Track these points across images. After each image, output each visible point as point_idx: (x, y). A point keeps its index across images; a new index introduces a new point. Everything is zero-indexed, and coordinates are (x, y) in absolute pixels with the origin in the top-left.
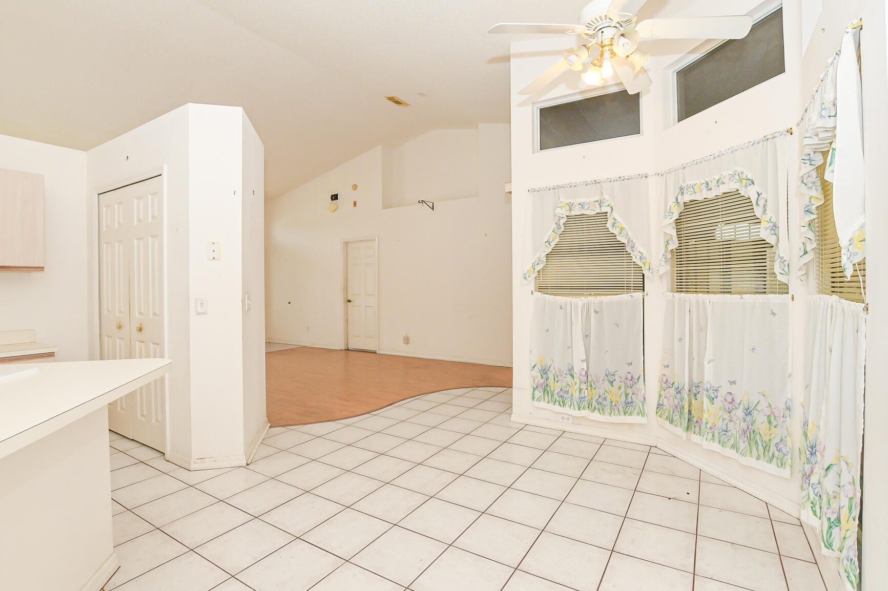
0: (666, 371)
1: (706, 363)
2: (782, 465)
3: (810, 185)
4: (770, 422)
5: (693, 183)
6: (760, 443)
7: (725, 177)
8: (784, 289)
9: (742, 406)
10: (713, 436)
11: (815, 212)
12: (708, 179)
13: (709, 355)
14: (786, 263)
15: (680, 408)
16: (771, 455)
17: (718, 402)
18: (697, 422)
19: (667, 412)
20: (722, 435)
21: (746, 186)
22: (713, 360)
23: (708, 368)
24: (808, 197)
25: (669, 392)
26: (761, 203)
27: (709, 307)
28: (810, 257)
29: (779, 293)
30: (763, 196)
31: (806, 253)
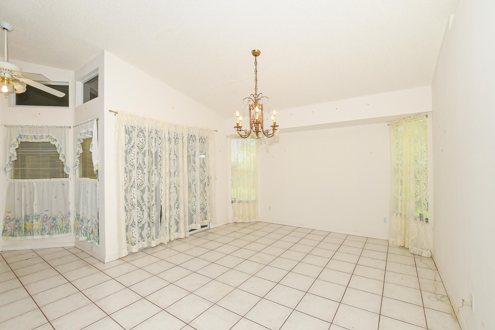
0: (9, 214)
1: (34, 206)
2: (68, 232)
3: (79, 147)
4: (62, 220)
5: (27, 134)
6: (59, 228)
7: (44, 136)
8: (66, 176)
9: (51, 219)
10: (38, 233)
11: (80, 154)
12: (35, 135)
13: (35, 203)
14: (69, 168)
15: (19, 228)
16: (63, 231)
17: (40, 220)
18: (29, 231)
19: (10, 232)
20: (42, 231)
21: (53, 141)
22: (37, 204)
23: (35, 208)
24: (78, 150)
25: (11, 223)
26: (59, 148)
27: (35, 185)
28: (78, 166)
29: (65, 178)
30: (60, 145)
31: (76, 165)
